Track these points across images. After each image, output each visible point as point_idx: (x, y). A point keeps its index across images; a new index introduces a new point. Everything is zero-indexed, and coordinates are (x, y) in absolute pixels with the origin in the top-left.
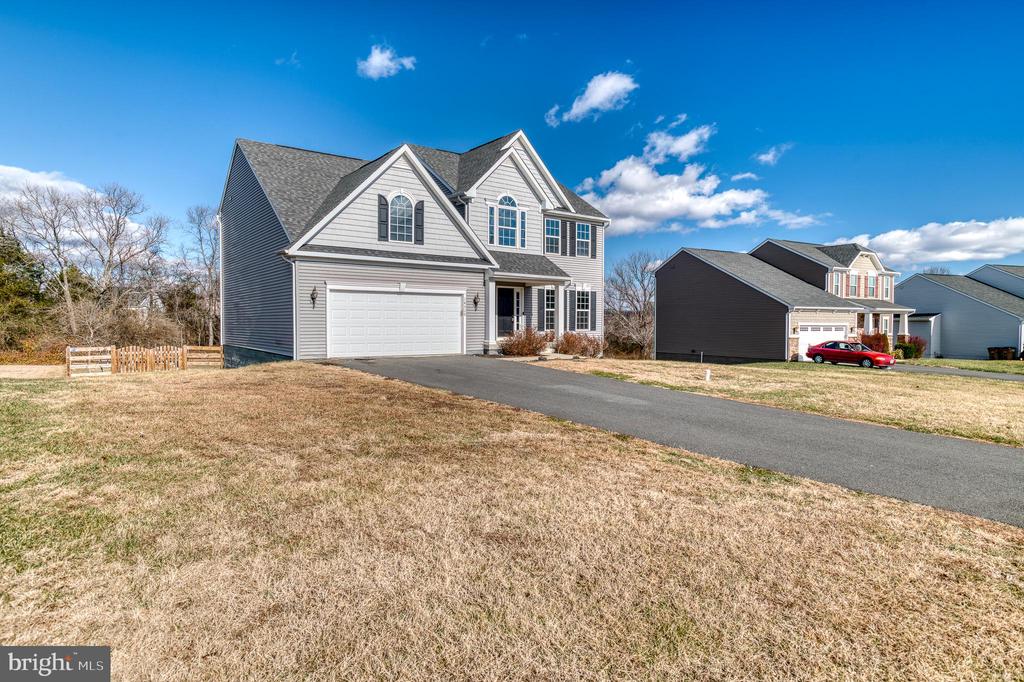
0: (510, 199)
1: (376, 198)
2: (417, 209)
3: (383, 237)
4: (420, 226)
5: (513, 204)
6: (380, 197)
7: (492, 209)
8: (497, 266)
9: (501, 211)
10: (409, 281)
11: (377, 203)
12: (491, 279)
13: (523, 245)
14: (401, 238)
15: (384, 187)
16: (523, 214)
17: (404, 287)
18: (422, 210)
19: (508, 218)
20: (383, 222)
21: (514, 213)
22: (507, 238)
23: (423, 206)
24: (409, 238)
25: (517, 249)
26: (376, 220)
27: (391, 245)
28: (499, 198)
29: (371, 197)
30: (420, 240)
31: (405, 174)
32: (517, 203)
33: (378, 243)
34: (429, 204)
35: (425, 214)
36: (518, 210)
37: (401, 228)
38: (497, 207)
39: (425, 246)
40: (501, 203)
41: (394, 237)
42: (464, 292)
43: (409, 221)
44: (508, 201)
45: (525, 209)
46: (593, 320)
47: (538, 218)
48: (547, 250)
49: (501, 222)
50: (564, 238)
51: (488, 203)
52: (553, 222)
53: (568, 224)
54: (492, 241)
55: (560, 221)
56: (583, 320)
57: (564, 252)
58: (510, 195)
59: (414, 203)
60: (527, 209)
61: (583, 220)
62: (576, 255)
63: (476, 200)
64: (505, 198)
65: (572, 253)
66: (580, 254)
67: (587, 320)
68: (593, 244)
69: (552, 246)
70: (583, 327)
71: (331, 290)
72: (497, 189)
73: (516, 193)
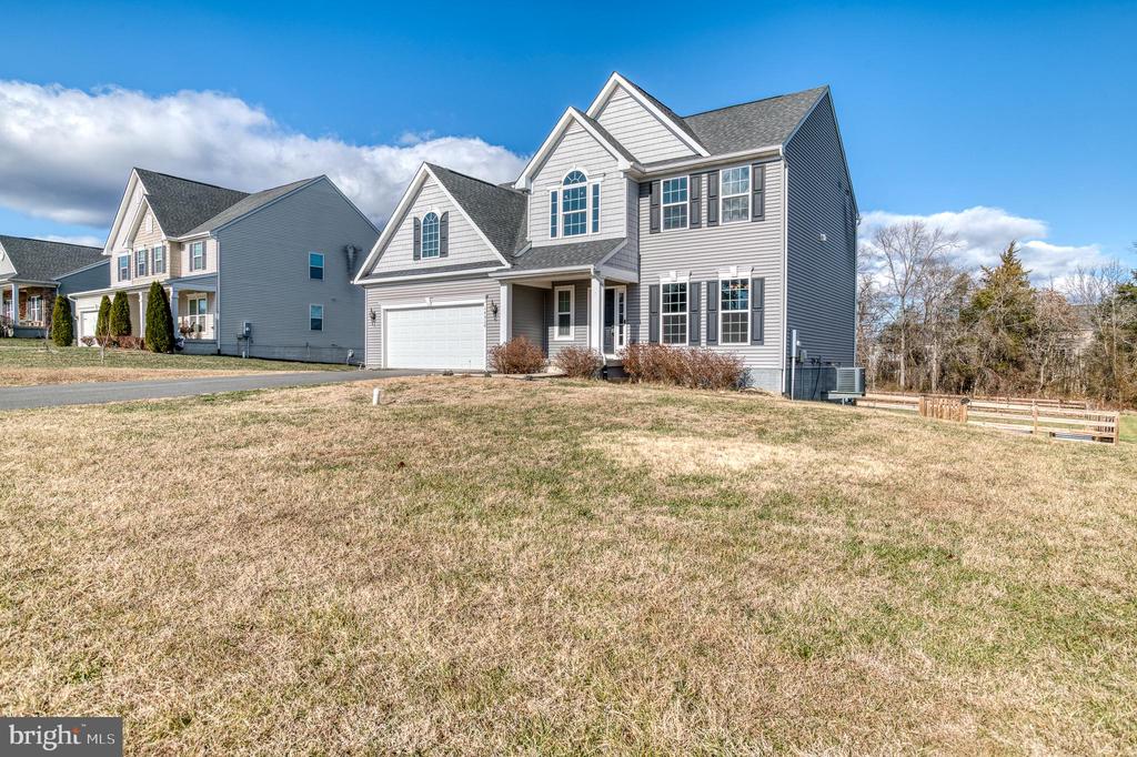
0: (579, 173)
1: (413, 221)
2: (442, 222)
3: (417, 257)
4: (445, 240)
5: (583, 179)
6: (415, 219)
7: (554, 195)
8: (508, 266)
9: (566, 192)
10: (434, 296)
11: (413, 226)
12: (502, 282)
13: (595, 228)
14: (430, 254)
15: (418, 210)
16: (596, 188)
17: (427, 301)
18: (447, 221)
19: (575, 199)
20: (417, 243)
21: (584, 189)
22: (576, 225)
23: (447, 217)
24: (436, 253)
25: (589, 236)
26: (412, 242)
27: (425, 263)
28: (563, 179)
30: (445, 253)
31: (434, 190)
32: (586, 173)
33: (414, 262)
34: (453, 213)
35: (450, 225)
36: (589, 185)
37: (430, 245)
38: (560, 189)
39: (450, 257)
40: (567, 182)
41: (425, 254)
42: (483, 301)
43: (436, 235)
44: (576, 176)
45: (598, 181)
46: (757, 326)
47: (618, 187)
48: (667, 226)
49: (566, 208)
50: (696, 200)
51: (548, 188)
52: (675, 182)
53: (705, 177)
54: (554, 233)
55: (688, 177)
56: (735, 328)
57: (696, 224)
58: (579, 169)
59: (439, 215)
60: (602, 179)
61: (733, 163)
62: (720, 223)
63: (537, 189)
64: (571, 175)
65: (713, 221)
66: (731, 219)
67: (744, 328)
68: (758, 197)
69: (675, 219)
70: (735, 339)
71: (387, 310)
72: (560, 168)
73: (585, 163)
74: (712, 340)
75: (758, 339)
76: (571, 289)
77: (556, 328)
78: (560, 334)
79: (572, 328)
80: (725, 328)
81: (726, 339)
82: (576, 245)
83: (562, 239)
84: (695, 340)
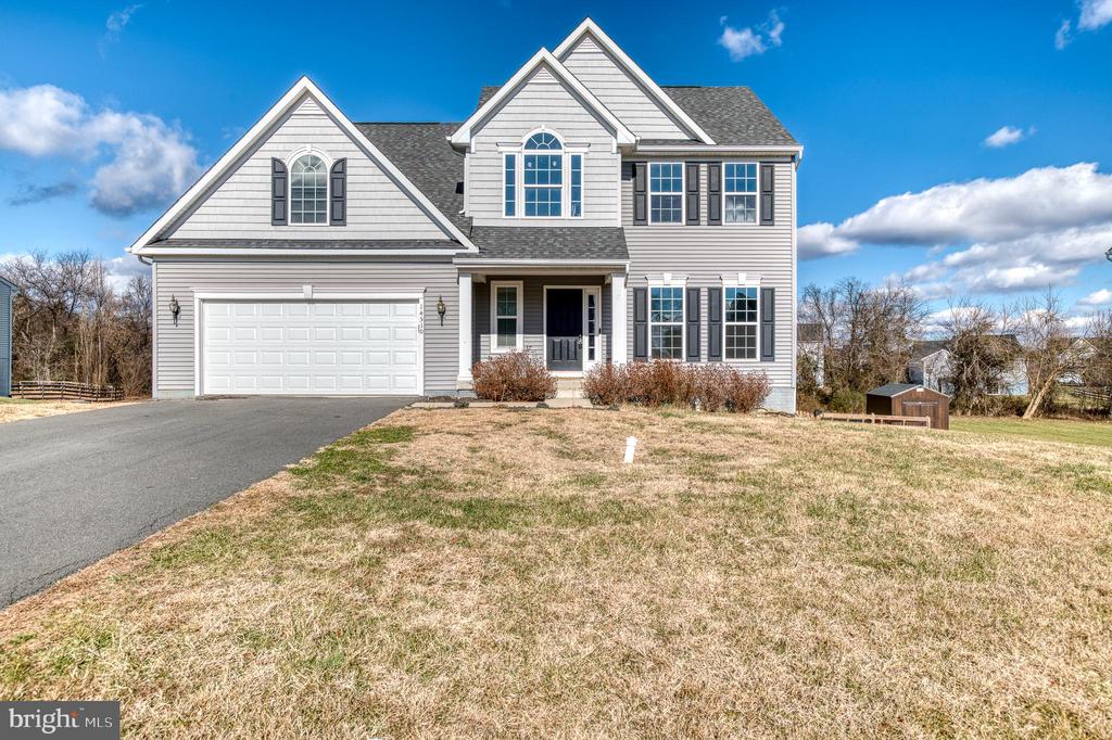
0: (549, 137)
1: (269, 163)
2: (333, 171)
3: (278, 219)
4: (340, 199)
5: (556, 145)
6: (274, 160)
7: (510, 161)
8: (476, 250)
9: (529, 159)
10: (316, 283)
11: (270, 171)
12: (462, 272)
13: (577, 210)
14: (309, 218)
15: (281, 147)
16: (576, 161)
17: (307, 291)
18: (343, 171)
19: (543, 170)
20: (278, 198)
21: (558, 159)
22: (544, 202)
23: (344, 167)
24: (321, 218)
25: (565, 220)
26: (269, 195)
27: (294, 231)
28: (525, 140)
29: (261, 163)
30: (339, 219)
31: (316, 122)
32: (562, 140)
33: (273, 228)
34: (356, 163)
35: (349, 179)
36: (565, 154)
37: (309, 204)
38: (520, 153)
39: (349, 227)
40: (530, 145)
41: (297, 218)
42: (420, 296)
43: (322, 193)
44: (546, 141)
45: (579, 151)
46: (768, 342)
47: (610, 163)
48: (655, 218)
49: (529, 178)
50: (693, 192)
51: (501, 149)
52: (666, 168)
53: (704, 168)
54: (510, 209)
55: (684, 165)
56: (741, 342)
57: (693, 219)
58: (548, 131)
59: (329, 163)
60: (586, 149)
61: (739, 156)
62: (724, 223)
63: (480, 147)
64: (538, 137)
65: (715, 219)
66: (735, 219)
67: (752, 342)
68: (768, 198)
69: (666, 211)
70: (741, 354)
71: (204, 300)
72: (521, 125)
73: (561, 125)
74: (714, 354)
75: (768, 355)
76: (519, 286)
77: (494, 337)
78: (500, 344)
79: (519, 338)
80: (730, 342)
81: (730, 354)
82: (541, 230)
83: (520, 219)
84: (694, 355)
